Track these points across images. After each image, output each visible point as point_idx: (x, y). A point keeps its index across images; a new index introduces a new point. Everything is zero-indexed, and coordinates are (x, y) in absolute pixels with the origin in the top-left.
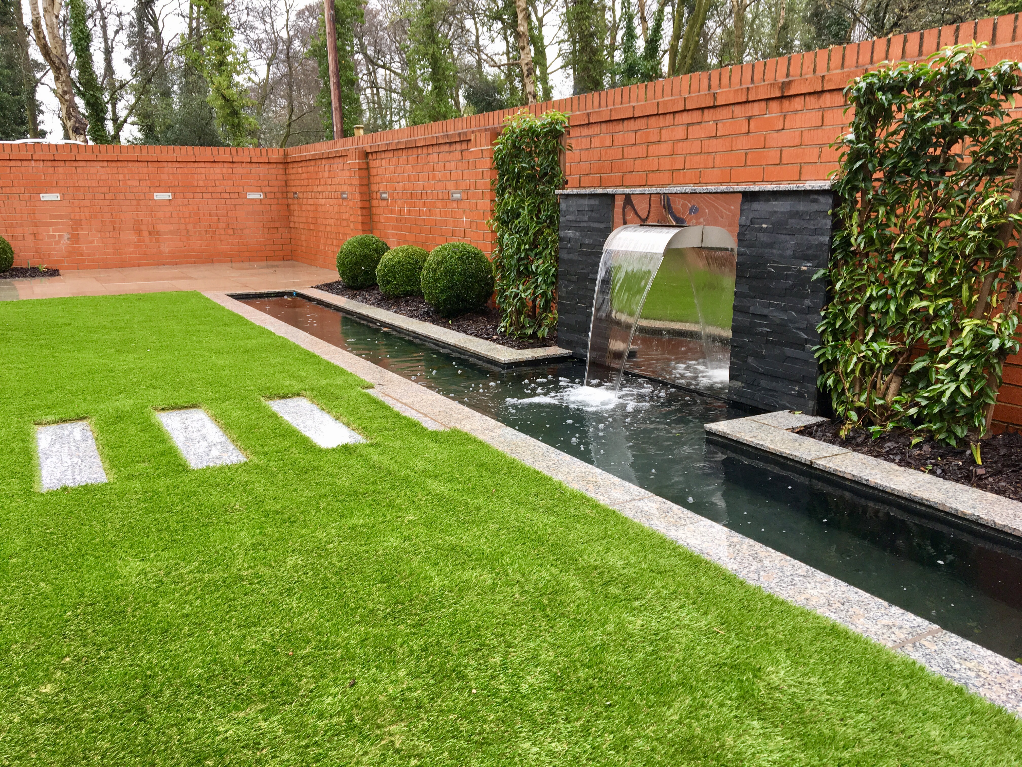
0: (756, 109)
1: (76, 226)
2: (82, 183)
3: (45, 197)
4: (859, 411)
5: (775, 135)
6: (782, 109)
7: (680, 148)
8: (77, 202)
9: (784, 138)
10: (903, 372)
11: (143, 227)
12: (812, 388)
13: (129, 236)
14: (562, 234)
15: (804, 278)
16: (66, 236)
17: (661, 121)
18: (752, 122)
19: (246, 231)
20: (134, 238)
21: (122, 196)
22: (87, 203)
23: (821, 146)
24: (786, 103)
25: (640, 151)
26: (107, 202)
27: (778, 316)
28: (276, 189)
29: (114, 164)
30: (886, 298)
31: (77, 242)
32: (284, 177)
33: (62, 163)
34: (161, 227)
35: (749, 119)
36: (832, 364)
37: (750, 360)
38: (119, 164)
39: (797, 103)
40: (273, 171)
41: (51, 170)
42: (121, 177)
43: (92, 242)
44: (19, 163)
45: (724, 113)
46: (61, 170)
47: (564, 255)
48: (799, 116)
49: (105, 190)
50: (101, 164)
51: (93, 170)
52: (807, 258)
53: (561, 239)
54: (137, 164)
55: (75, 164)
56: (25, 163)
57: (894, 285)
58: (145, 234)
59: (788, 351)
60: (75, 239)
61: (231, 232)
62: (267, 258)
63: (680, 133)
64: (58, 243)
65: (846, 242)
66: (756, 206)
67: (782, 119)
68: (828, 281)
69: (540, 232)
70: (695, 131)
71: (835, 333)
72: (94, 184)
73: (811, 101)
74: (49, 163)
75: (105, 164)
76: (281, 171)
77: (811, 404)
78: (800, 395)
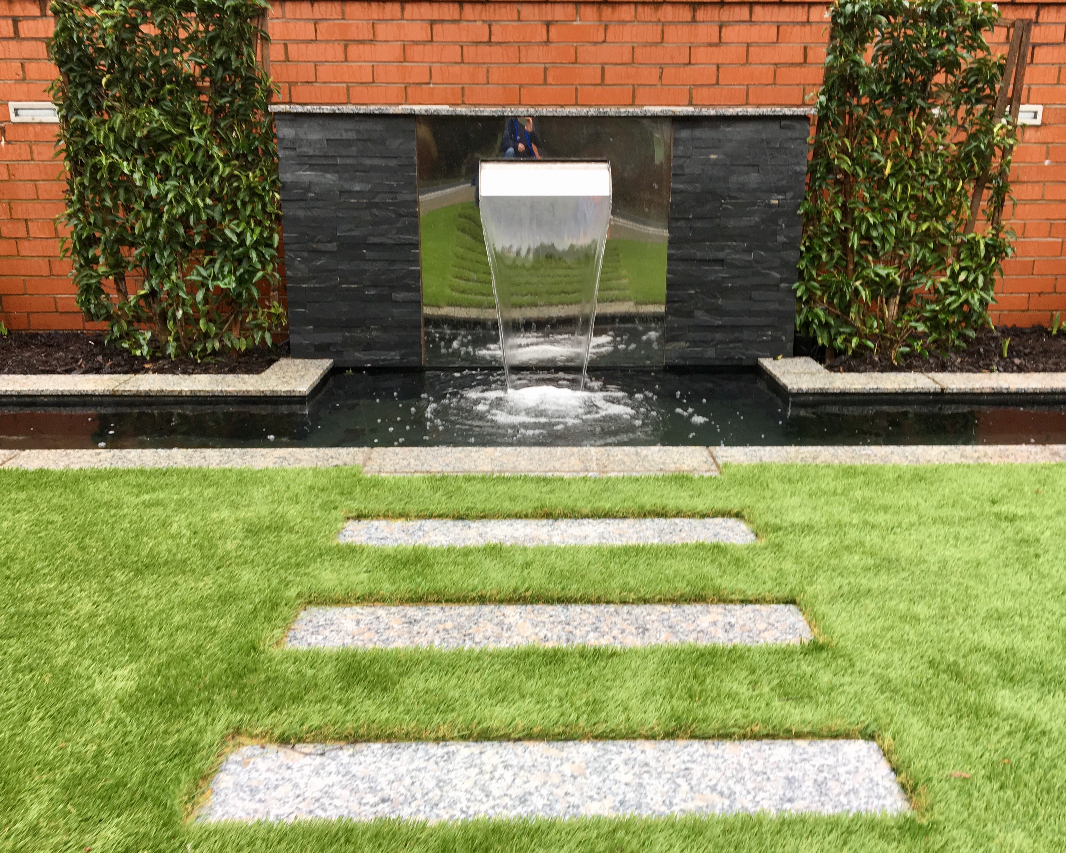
0: (558, 13)
5: (591, 48)
6: (600, 16)
7: (418, 52)
9: (606, 53)
12: (790, 329)
14: (287, 177)
18: (553, 29)
23: (662, 66)
24: (608, 10)
27: (740, 258)
35: (548, 24)
37: (699, 314)
39: (625, 12)
48: (627, 29)
52: (779, 191)
53: (285, 186)
63: (416, 31)
66: (699, 133)
67: (602, 30)
70: (447, 32)
73: (646, 13)
78: (775, 339)
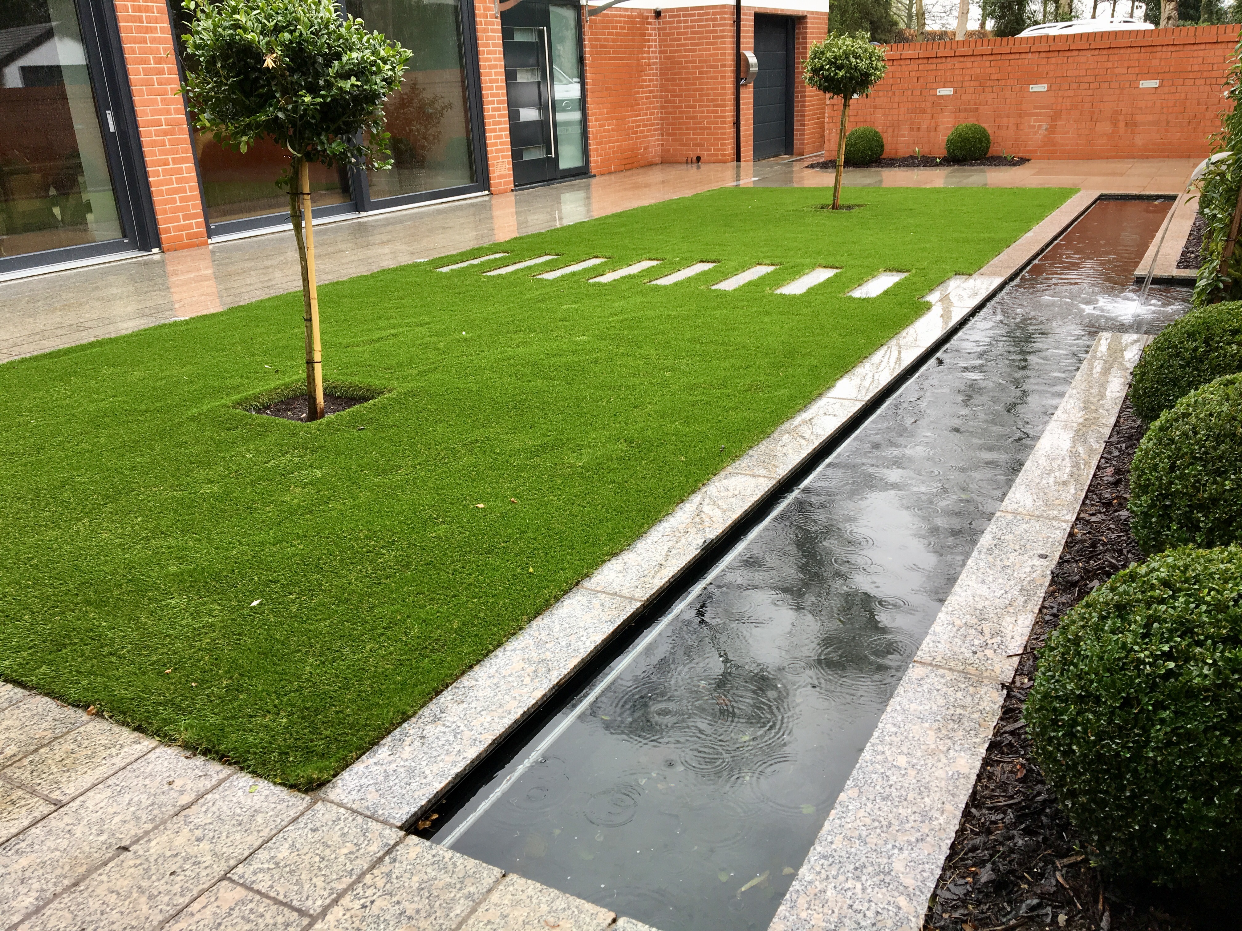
1: (1056, 116)
2: (1070, 73)
3: (1034, 88)
8: (1061, 93)
16: (1045, 126)
20: (1109, 129)
21: (1106, 85)
22: (1071, 93)
26: (1090, 92)
31: (1054, 132)
41: (1044, 61)
43: (1067, 133)
44: (1017, 56)
46: (1053, 60)
49: (1091, 79)
50: (1093, 52)
51: (1083, 59)
54: (1129, 50)
55: (1069, 54)
56: (1023, 56)
58: (1122, 125)
60: (1052, 129)
64: (1035, 133)
72: (1082, 73)
74: (1044, 55)
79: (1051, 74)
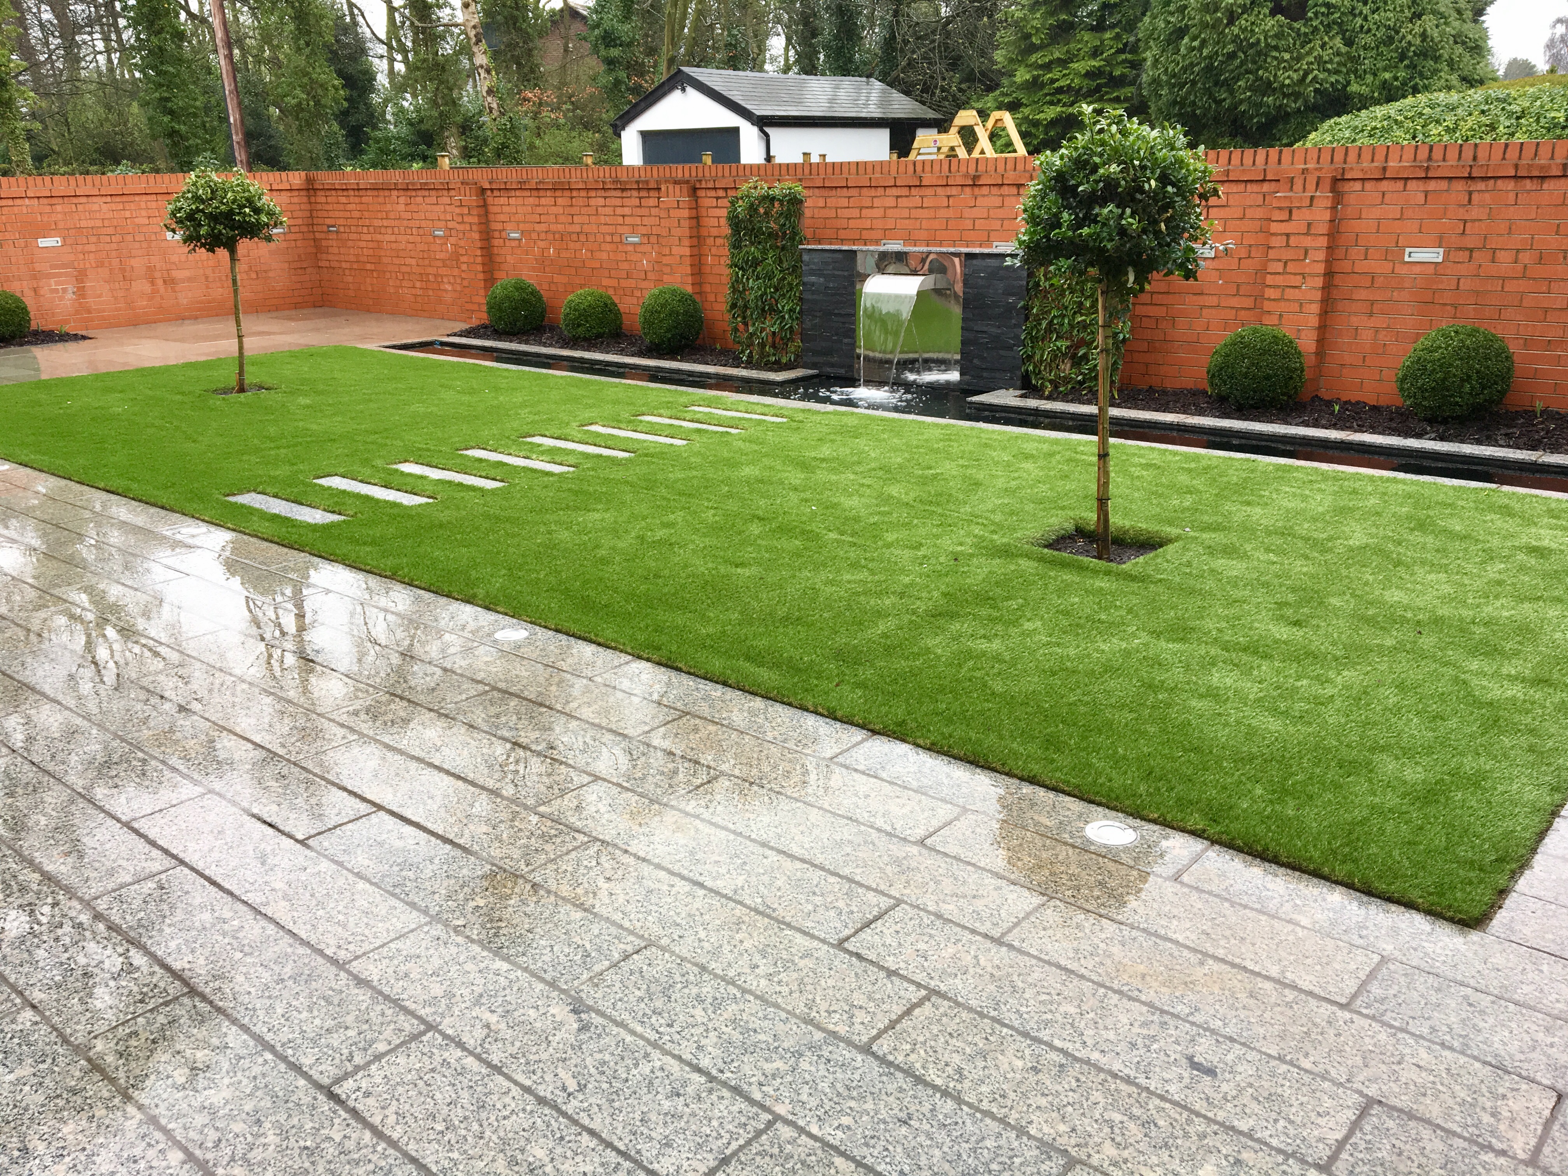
0: (954, 191)
1: (81, 276)
2: (83, 224)
3: (43, 243)
4: (1051, 381)
5: (968, 210)
6: (973, 193)
7: (890, 212)
8: (80, 248)
9: (975, 213)
10: (1074, 356)
11: (158, 275)
12: (1019, 373)
13: (141, 286)
14: (805, 279)
15: (1011, 308)
16: (71, 289)
17: (873, 192)
18: (950, 200)
19: (271, 274)
20: (148, 288)
21: (129, 238)
22: (92, 248)
23: (1003, 220)
24: (976, 190)
25: (855, 213)
26: (114, 246)
27: (994, 330)
28: (300, 222)
29: (118, 199)
30: (1063, 316)
31: (83, 296)
32: (308, 207)
33: (60, 200)
34: (177, 274)
35: (948, 197)
36: (1030, 358)
37: (976, 361)
38: (125, 198)
39: (985, 190)
40: (296, 200)
41: (48, 209)
42: (128, 214)
43: (100, 296)
44: (10, 202)
45: (929, 191)
46: (59, 208)
47: (807, 296)
49: (111, 231)
50: (104, 199)
51: (95, 207)
52: (1013, 295)
53: (804, 284)
54: (144, 198)
55: (75, 200)
56: (18, 202)
57: (1066, 308)
58: (160, 282)
59: (1002, 352)
60: (81, 292)
61: (254, 276)
62: (297, 306)
63: (891, 202)
64: (61, 299)
65: (1037, 284)
66: (975, 262)
67: (974, 199)
68: (1027, 308)
69: (784, 279)
70: (903, 202)
71: (1032, 338)
72: (99, 223)
73: (995, 190)
74: (45, 201)
75: (109, 199)
76: (305, 199)
77: (1019, 383)
78: (1011, 378)
79: (61, 225)
